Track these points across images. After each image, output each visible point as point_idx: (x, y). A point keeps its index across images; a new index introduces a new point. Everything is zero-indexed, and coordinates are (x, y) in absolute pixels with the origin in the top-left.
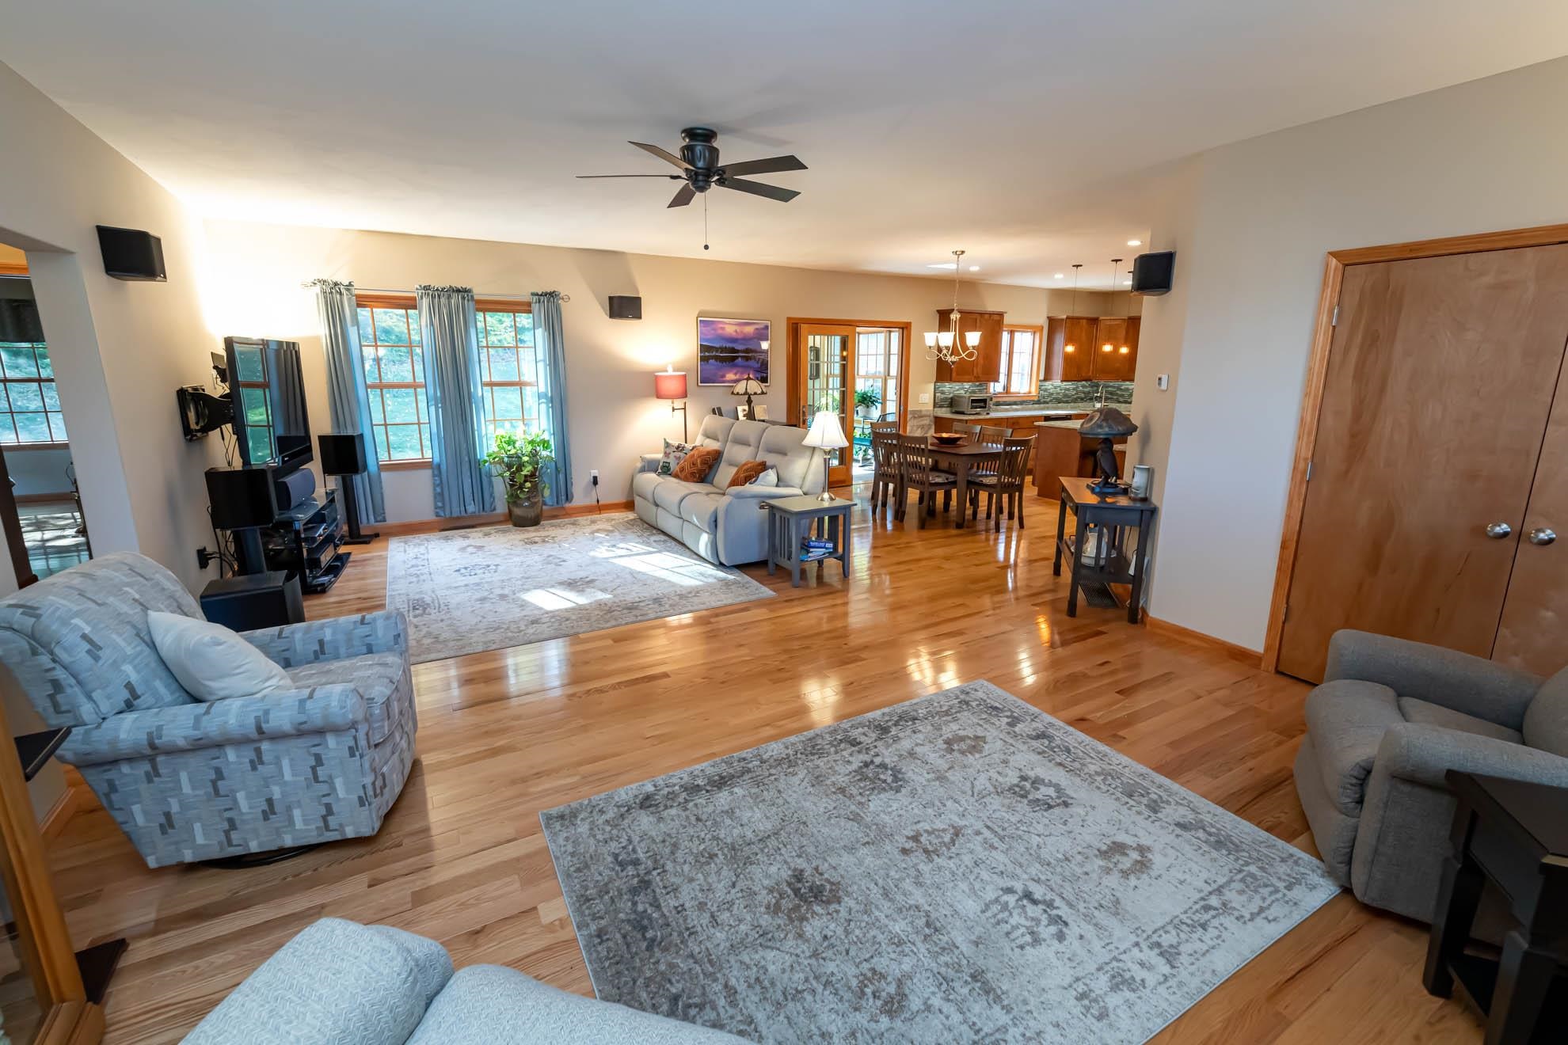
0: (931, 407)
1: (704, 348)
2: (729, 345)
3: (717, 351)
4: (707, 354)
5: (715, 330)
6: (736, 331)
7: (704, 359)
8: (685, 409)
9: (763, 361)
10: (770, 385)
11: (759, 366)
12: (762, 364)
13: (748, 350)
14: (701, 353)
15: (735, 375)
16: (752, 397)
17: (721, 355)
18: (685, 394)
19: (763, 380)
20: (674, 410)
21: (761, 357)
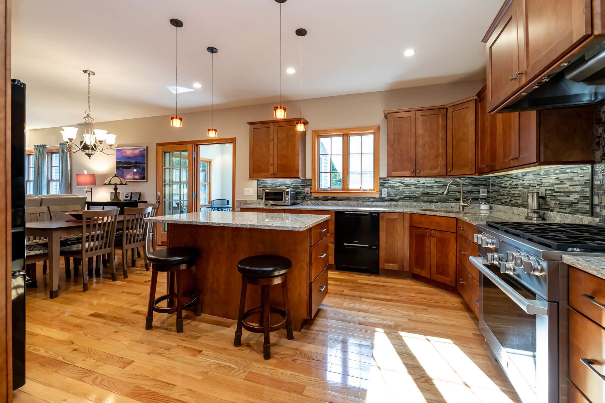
0: (255, 198)
1: (118, 163)
2: (128, 160)
3: (123, 164)
4: (119, 165)
5: (122, 153)
6: (131, 153)
7: (118, 168)
8: (91, 192)
9: (143, 168)
10: (147, 181)
11: (141, 171)
12: (143, 170)
13: (136, 163)
14: (116, 165)
15: (131, 175)
16: (117, 186)
17: (125, 166)
18: (94, 183)
19: (143, 178)
20: (87, 192)
21: (142, 166)
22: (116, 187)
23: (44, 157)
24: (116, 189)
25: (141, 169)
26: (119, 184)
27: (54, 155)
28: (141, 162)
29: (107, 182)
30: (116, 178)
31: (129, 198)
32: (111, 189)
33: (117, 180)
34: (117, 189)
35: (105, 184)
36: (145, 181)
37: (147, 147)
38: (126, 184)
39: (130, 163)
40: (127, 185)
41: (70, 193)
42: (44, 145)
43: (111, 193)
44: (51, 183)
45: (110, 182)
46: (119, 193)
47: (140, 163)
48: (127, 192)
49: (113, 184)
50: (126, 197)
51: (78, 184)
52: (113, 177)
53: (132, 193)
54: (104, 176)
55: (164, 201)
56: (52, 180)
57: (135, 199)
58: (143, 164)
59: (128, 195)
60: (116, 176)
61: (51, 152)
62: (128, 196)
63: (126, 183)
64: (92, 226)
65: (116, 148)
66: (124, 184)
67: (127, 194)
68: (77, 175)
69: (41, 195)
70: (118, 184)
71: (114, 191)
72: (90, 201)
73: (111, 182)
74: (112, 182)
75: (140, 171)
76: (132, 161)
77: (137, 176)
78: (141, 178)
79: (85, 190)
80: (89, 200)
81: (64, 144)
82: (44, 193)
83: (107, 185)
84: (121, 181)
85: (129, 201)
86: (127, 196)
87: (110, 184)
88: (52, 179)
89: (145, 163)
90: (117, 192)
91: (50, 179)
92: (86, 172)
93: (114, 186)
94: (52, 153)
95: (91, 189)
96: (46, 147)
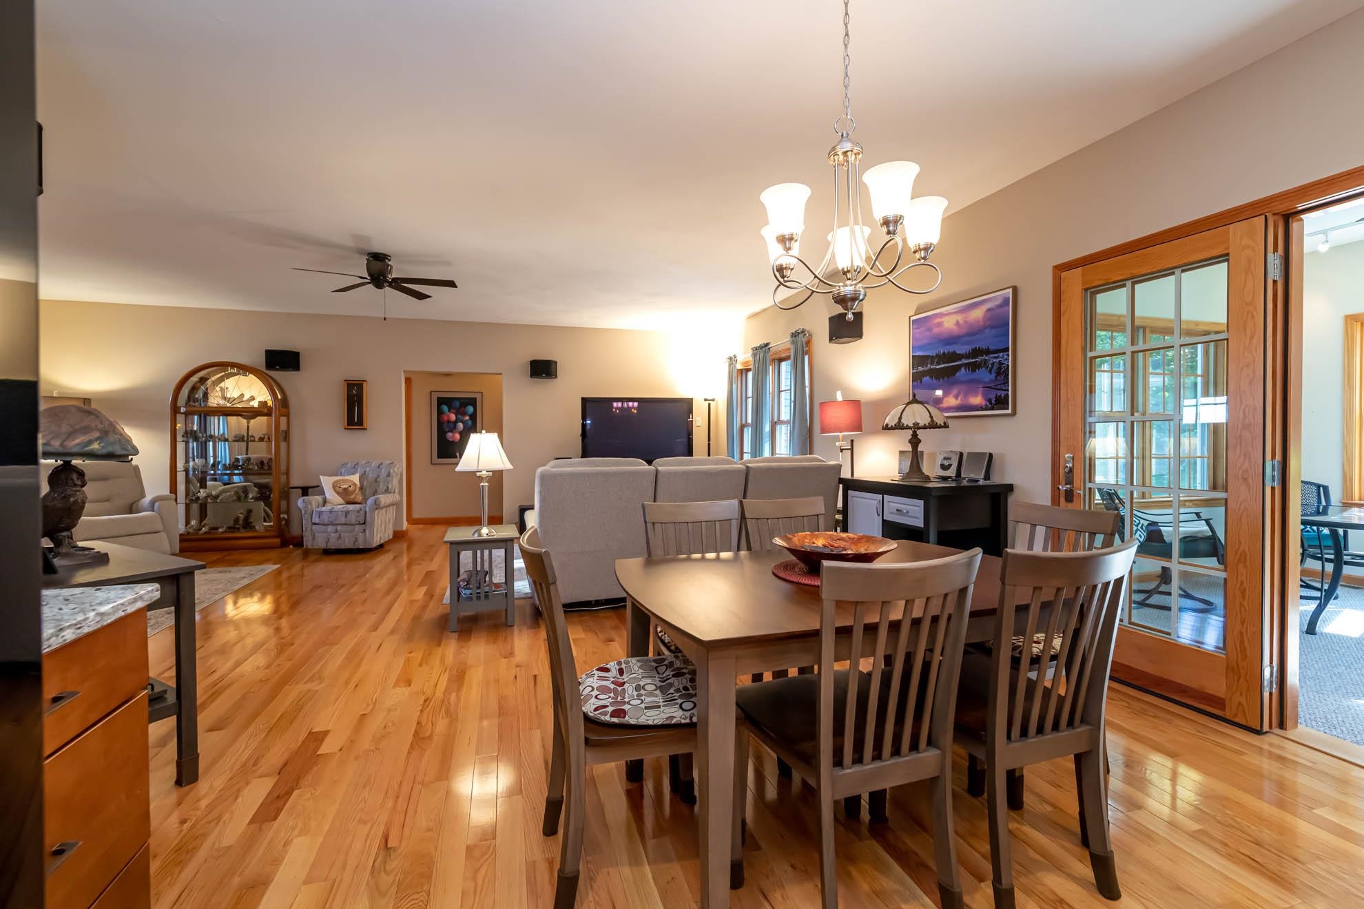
1: (917, 361)
2: (950, 349)
3: (933, 362)
4: (921, 369)
7: (917, 378)
8: (852, 450)
9: (1000, 368)
10: (1014, 413)
11: (993, 376)
12: (998, 374)
13: (976, 352)
14: (913, 369)
15: (956, 397)
16: (919, 432)
17: (938, 367)
18: (858, 427)
19: (1001, 402)
20: (842, 450)
21: (997, 360)
22: (915, 435)
23: (765, 372)
24: (915, 441)
25: (990, 372)
26: (925, 427)
27: (783, 365)
28: (992, 348)
29: (891, 420)
30: (915, 406)
31: (951, 472)
32: (901, 442)
33: (918, 415)
34: (920, 441)
35: (886, 428)
36: (1009, 411)
37: (1015, 289)
38: (946, 426)
39: (954, 356)
40: (948, 427)
41: (810, 454)
42: (767, 345)
43: (900, 452)
44: (778, 427)
45: (900, 418)
46: (922, 452)
47: (987, 352)
48: (946, 452)
49: (908, 428)
50: (944, 467)
51: (823, 431)
52: (908, 404)
53: (961, 454)
54: (882, 405)
55: (1090, 489)
56: (780, 422)
57: (972, 476)
58: (1001, 354)
59: (950, 462)
60: (915, 400)
61: (778, 359)
62: (950, 466)
63: (945, 423)
64: (858, 634)
65: (912, 318)
66: (940, 427)
67: (945, 459)
68: (822, 404)
69: (762, 456)
70: (921, 424)
71: (909, 448)
72: (848, 476)
73: (902, 421)
74: (905, 421)
75: (986, 380)
76: (961, 349)
77: (976, 395)
78: (991, 403)
79: (837, 444)
80: (845, 474)
81: (799, 333)
82: (767, 453)
83: (892, 428)
84: (931, 417)
85: (953, 485)
86: (946, 463)
87: (899, 426)
88: (779, 420)
89: (1007, 350)
90: (919, 450)
91: (776, 420)
92: (839, 397)
93: (910, 432)
94: (781, 360)
95: (852, 441)
96: (769, 348)
